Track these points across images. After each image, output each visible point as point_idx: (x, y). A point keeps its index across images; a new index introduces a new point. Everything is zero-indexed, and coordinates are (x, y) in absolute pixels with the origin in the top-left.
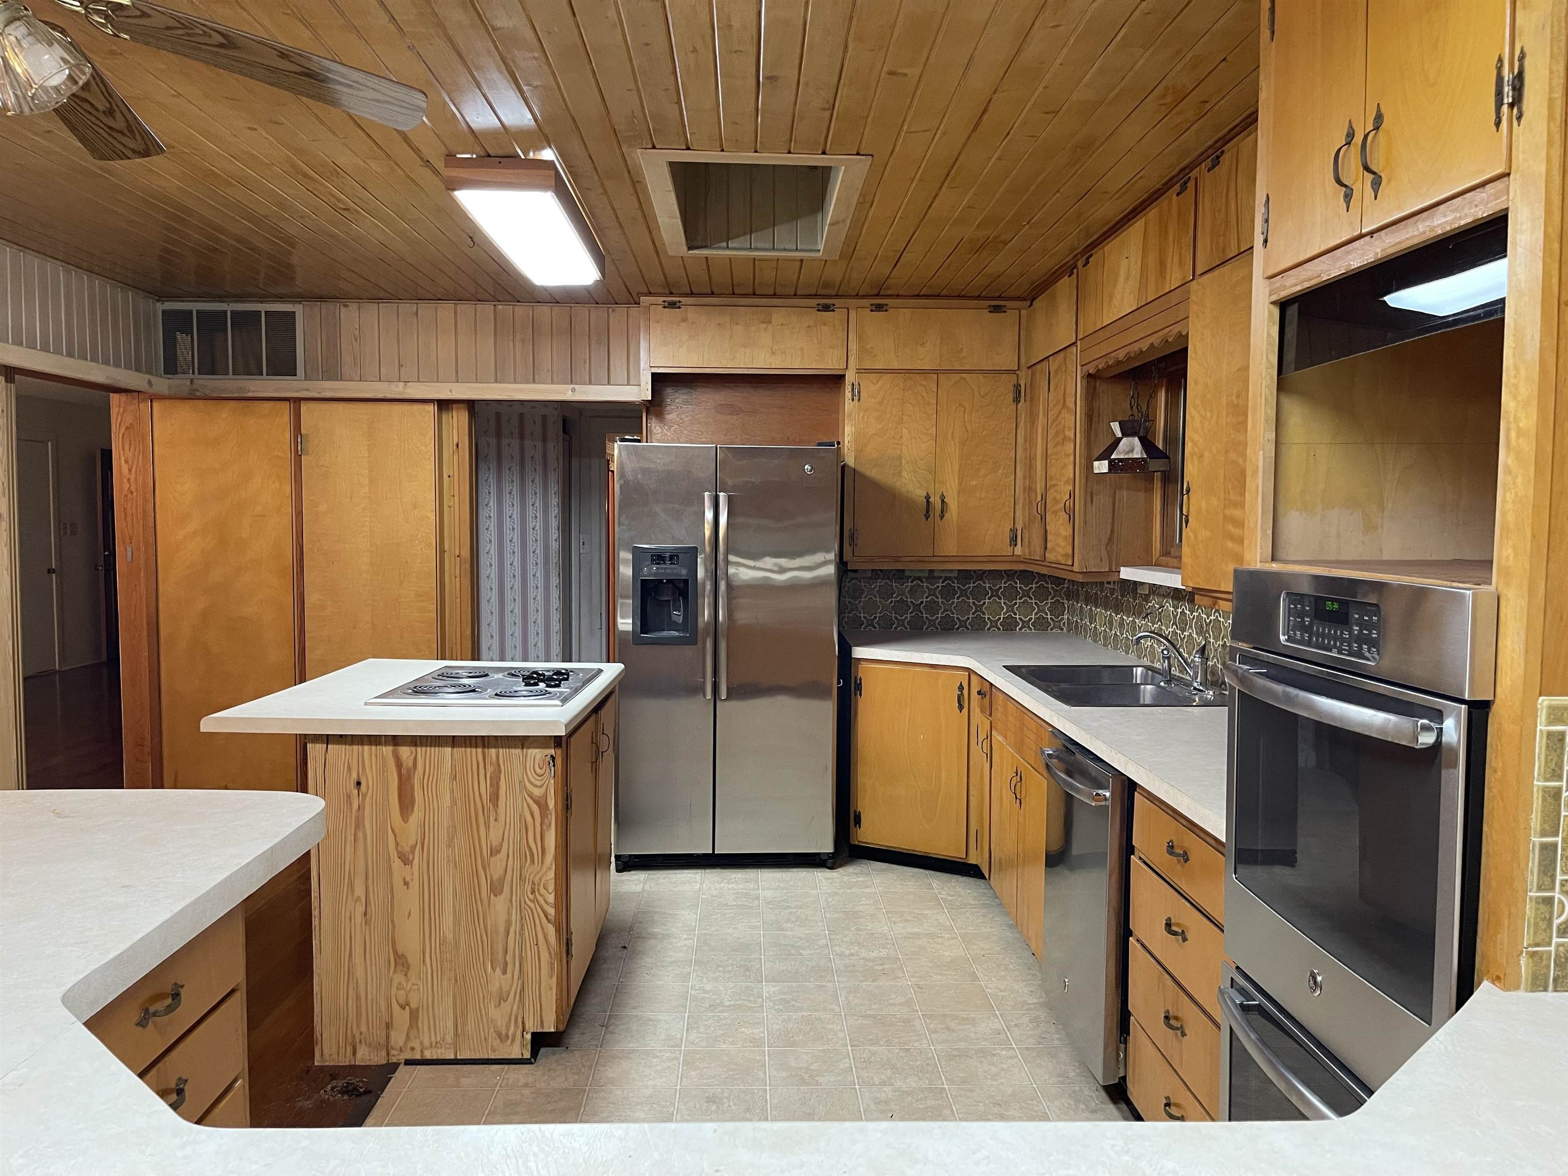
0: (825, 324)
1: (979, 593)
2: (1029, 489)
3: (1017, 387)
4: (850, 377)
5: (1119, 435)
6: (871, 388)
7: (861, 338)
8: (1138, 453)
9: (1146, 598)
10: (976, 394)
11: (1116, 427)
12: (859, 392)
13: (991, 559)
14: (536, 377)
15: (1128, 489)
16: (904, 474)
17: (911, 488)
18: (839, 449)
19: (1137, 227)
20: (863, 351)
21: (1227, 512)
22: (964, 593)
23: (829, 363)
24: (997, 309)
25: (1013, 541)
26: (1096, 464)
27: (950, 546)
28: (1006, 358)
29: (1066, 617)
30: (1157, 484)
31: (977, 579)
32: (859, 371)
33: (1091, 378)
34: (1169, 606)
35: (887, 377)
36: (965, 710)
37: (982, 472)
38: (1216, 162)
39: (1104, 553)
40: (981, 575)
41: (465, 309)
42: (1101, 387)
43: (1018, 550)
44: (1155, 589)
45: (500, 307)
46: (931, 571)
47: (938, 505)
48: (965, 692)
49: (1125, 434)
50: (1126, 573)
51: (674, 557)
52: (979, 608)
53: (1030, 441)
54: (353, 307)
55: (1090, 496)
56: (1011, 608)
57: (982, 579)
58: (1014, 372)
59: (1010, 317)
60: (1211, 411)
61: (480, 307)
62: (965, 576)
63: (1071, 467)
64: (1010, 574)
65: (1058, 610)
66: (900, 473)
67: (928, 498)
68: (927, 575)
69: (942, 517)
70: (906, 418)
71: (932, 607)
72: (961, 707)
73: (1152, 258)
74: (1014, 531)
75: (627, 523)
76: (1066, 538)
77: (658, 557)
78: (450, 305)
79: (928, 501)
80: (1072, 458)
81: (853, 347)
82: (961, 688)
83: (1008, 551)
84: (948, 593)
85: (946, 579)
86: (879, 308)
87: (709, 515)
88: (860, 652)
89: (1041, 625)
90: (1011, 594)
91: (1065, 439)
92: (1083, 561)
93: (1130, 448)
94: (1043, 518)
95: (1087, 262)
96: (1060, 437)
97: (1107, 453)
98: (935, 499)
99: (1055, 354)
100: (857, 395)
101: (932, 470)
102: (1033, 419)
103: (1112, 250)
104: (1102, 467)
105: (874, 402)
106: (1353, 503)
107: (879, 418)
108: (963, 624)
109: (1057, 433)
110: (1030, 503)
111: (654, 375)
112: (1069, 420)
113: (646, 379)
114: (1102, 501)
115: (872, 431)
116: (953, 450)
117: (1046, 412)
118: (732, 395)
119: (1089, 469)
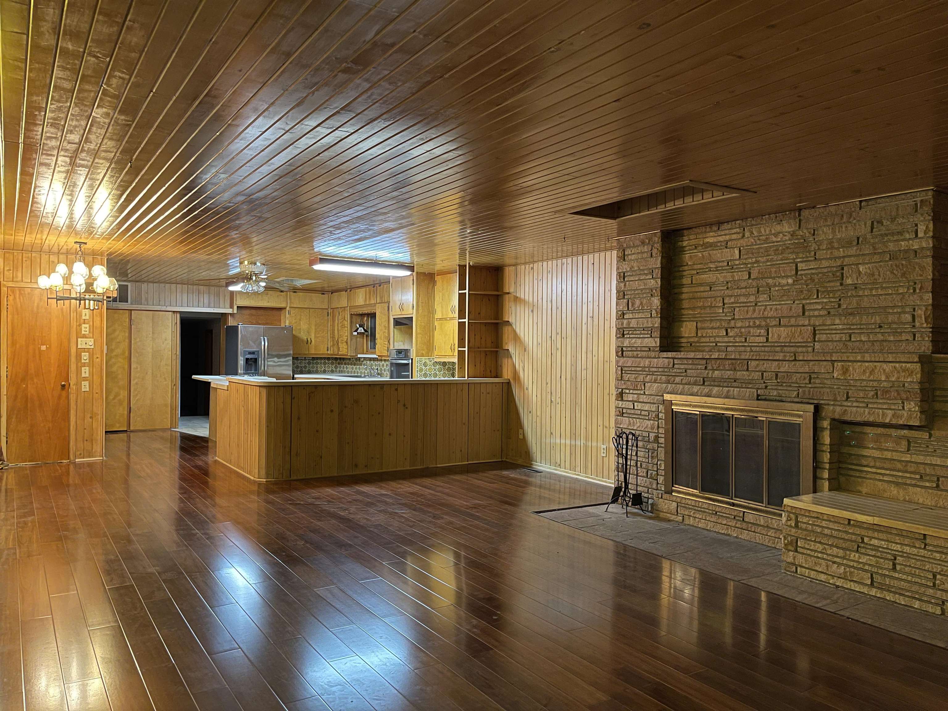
0: (282, 297)
1: (317, 363)
2: (333, 337)
3: (328, 313)
4: (288, 308)
6: (293, 311)
7: (290, 299)
8: (363, 331)
9: (363, 361)
10: (319, 314)
11: (358, 326)
13: (322, 354)
16: (302, 333)
17: (303, 336)
18: (291, 327)
19: (364, 289)
20: (291, 303)
21: (384, 343)
22: (313, 363)
23: (283, 305)
24: (323, 294)
25: (328, 350)
27: (313, 351)
28: (325, 306)
29: (338, 369)
30: (365, 337)
31: (317, 360)
32: (290, 307)
33: (352, 314)
34: (368, 362)
35: (297, 309)
37: (320, 333)
38: (380, 286)
39: (355, 351)
40: (317, 358)
42: (354, 316)
43: (329, 352)
45: (189, 287)
47: (310, 341)
50: (359, 356)
51: (253, 353)
52: (317, 367)
53: (333, 326)
54: (146, 284)
55: (351, 340)
56: (325, 367)
58: (327, 309)
59: (326, 296)
60: (381, 326)
61: (184, 286)
62: (314, 359)
63: (347, 333)
64: (325, 358)
65: (336, 367)
66: (300, 333)
67: (307, 339)
68: (304, 359)
70: (301, 319)
71: (305, 367)
73: (367, 297)
74: (328, 347)
75: (242, 345)
76: (346, 349)
77: (250, 353)
78: (175, 285)
80: (347, 331)
81: (289, 301)
83: (326, 352)
84: (309, 363)
85: (310, 359)
86: (295, 292)
87: (263, 343)
90: (325, 364)
91: (345, 327)
92: (350, 353)
93: (361, 330)
94: (338, 344)
95: (351, 291)
96: (343, 326)
97: (356, 331)
98: (309, 340)
99: (341, 308)
100: (289, 313)
101: (308, 332)
102: (334, 321)
103: (358, 291)
104: (355, 333)
105: (294, 315)
106: (402, 341)
107: (295, 319)
108: (313, 371)
109: (342, 325)
110: (333, 341)
111: (238, 307)
112: (346, 323)
113: (235, 307)
114: (354, 340)
115: (293, 322)
116: (313, 327)
117: (338, 320)
118: (253, 312)
119: (351, 333)
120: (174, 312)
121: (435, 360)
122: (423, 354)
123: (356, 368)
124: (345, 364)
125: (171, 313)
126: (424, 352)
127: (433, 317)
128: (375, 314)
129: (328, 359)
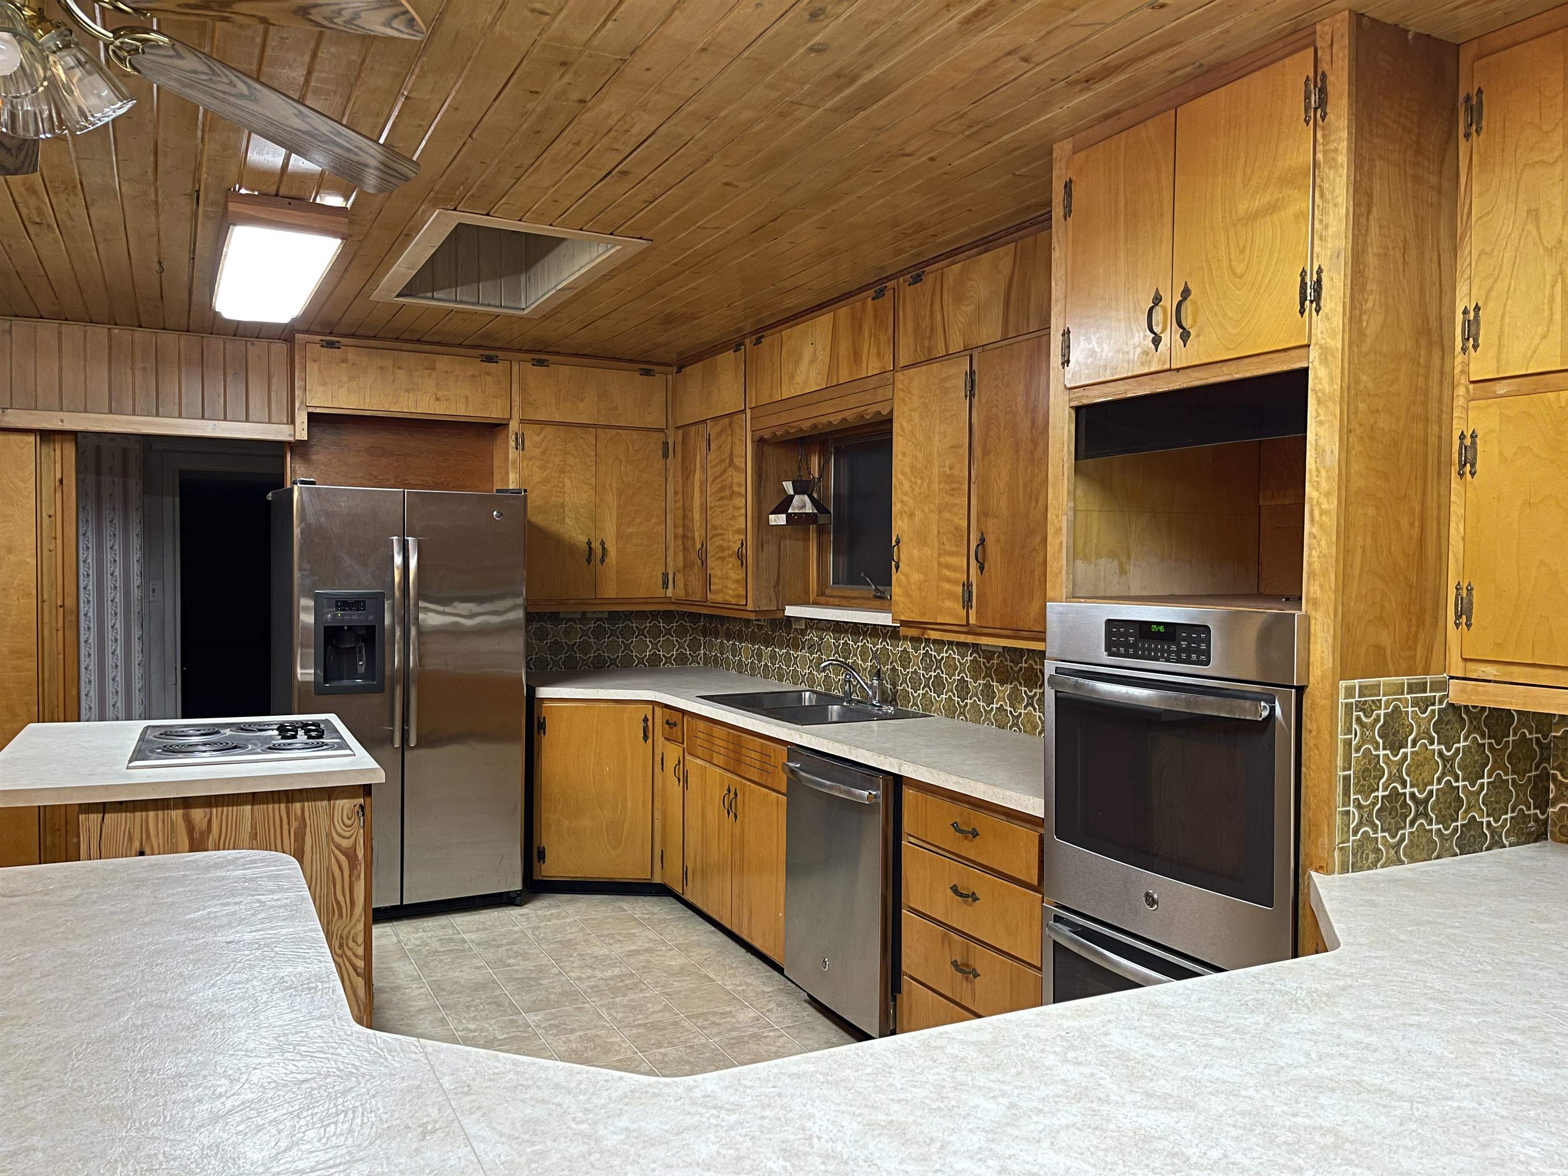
0: (489, 375)
1: (627, 633)
2: (686, 537)
3: (666, 444)
4: (514, 426)
5: (792, 493)
6: (533, 438)
7: (523, 389)
8: (809, 509)
9: (803, 632)
10: (631, 449)
11: (789, 487)
12: (523, 441)
13: (646, 601)
14: (161, 409)
15: (791, 539)
16: (567, 520)
17: (573, 534)
18: (525, 496)
19: (824, 321)
20: (524, 404)
21: (943, 560)
22: (614, 633)
23: (495, 412)
24: (647, 373)
25: (665, 585)
26: (772, 517)
27: (610, 590)
28: (654, 418)
29: (702, 652)
30: (813, 536)
31: (626, 620)
32: (522, 421)
33: (760, 443)
34: (829, 638)
35: (549, 429)
36: (650, 741)
37: (638, 521)
38: (918, 279)
39: (772, 593)
40: (628, 615)
41: (72, 330)
42: (768, 450)
43: (670, 592)
44: (812, 623)
45: (116, 331)
46: (584, 613)
47: (599, 552)
48: (650, 723)
49: (797, 492)
50: (791, 611)
51: (359, 603)
52: (627, 647)
53: (686, 494)
55: (760, 545)
56: (655, 646)
57: (630, 620)
58: (662, 430)
59: (658, 380)
60: (922, 478)
61: (90, 329)
62: (614, 616)
63: (743, 519)
64: (654, 615)
65: (694, 646)
66: (563, 519)
67: (589, 543)
68: (580, 617)
69: (602, 561)
70: (567, 468)
71: (585, 647)
72: (646, 738)
73: (844, 348)
74: (665, 575)
75: (308, 567)
76: (738, 581)
77: (344, 604)
78: (54, 324)
79: (590, 548)
80: (743, 511)
81: (516, 398)
82: (646, 720)
83: (660, 593)
84: (599, 633)
85: (598, 619)
86: (541, 363)
87: (398, 560)
88: (544, 692)
89: (682, 660)
90: (655, 633)
91: (733, 494)
92: (756, 601)
93: (802, 504)
94: (704, 563)
95: (758, 341)
96: (727, 492)
97: (782, 508)
98: (596, 545)
99: (716, 419)
100: (520, 444)
101: (594, 519)
102: (687, 474)
103: (792, 335)
104: (779, 520)
105: (537, 452)
106: (1113, 555)
107: (542, 468)
108: (613, 662)
109: (722, 489)
110: (685, 549)
111: (310, 415)
112: (738, 478)
113: (302, 419)
114: (771, 549)
115: (536, 479)
116: (611, 497)
117: (704, 470)
118: (386, 440)
119: (761, 521)
120: (46, 436)
121: (1457, 693)
122: (1379, 649)
123: (773, 656)
124: (728, 637)
125: (31, 439)
126: (1386, 639)
127: (1446, 379)
128: (888, 421)
129: (668, 616)
